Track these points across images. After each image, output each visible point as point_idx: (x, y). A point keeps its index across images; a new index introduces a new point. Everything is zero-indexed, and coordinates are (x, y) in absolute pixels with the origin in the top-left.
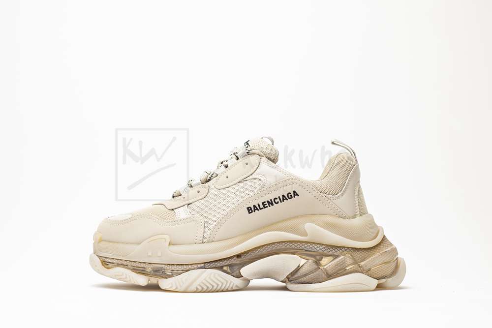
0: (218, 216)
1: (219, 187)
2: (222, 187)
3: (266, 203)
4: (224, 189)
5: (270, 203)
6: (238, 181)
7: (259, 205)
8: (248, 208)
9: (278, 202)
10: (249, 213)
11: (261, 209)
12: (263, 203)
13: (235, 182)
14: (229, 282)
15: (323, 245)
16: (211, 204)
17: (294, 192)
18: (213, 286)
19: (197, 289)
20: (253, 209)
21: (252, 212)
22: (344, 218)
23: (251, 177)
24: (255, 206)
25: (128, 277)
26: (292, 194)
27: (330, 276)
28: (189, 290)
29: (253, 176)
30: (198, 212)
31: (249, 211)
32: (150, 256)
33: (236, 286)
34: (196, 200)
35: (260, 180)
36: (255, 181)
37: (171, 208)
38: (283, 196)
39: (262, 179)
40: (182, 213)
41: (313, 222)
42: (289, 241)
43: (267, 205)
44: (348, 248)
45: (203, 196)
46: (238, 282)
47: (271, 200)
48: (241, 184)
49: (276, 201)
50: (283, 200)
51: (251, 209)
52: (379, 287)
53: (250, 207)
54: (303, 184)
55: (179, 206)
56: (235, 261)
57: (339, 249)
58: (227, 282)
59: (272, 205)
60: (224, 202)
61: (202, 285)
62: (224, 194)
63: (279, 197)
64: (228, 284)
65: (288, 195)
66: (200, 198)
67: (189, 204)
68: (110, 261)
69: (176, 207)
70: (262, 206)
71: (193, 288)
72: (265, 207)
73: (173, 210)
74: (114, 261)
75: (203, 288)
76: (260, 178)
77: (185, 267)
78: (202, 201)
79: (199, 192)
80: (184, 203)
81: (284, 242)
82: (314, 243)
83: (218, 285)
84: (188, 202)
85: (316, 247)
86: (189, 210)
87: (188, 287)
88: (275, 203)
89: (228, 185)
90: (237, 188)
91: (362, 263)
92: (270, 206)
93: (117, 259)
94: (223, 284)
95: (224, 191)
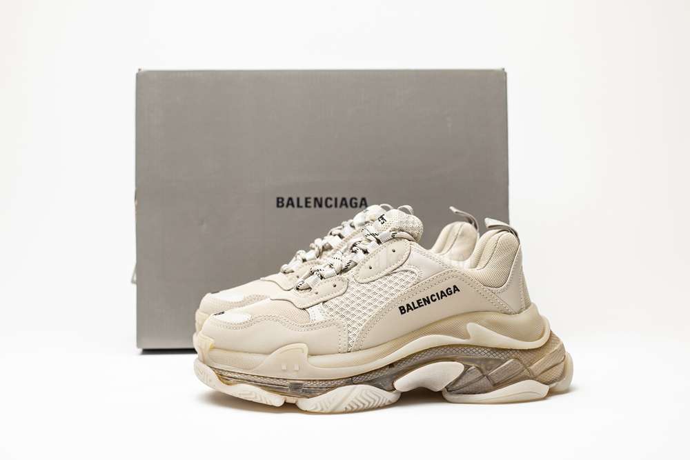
0: (365, 317)
1: (361, 281)
2: (365, 281)
3: (422, 301)
4: (368, 283)
5: (427, 301)
6: (385, 273)
7: (413, 303)
8: (400, 308)
9: (436, 300)
10: (402, 313)
11: (415, 308)
12: (418, 301)
13: (381, 275)
14: (382, 398)
15: (487, 348)
16: (353, 302)
17: (455, 287)
18: (364, 404)
19: (346, 408)
20: (406, 308)
21: (405, 312)
22: (510, 314)
23: (401, 268)
24: (408, 305)
25: (258, 396)
26: (452, 289)
27: (497, 386)
28: (337, 410)
29: (404, 267)
30: (337, 313)
31: (401, 311)
32: (284, 371)
33: (389, 401)
34: (333, 296)
35: (412, 272)
36: (406, 273)
37: (302, 307)
38: (442, 292)
39: (415, 271)
40: (317, 314)
41: (475, 321)
42: (449, 346)
43: (423, 303)
44: (516, 350)
45: (342, 292)
46: (391, 397)
47: (427, 297)
48: (390, 278)
49: (434, 298)
50: (442, 296)
51: (404, 309)
52: (551, 393)
53: (403, 307)
54: (463, 277)
55: (312, 304)
56: (387, 372)
57: (506, 352)
58: (379, 398)
59: (429, 303)
60: (370, 301)
61: (351, 404)
62: (369, 290)
63: (437, 294)
64: (381, 401)
65: (447, 291)
66: (338, 293)
67: (324, 302)
68: (230, 375)
69: (309, 305)
70: (416, 305)
71: (342, 408)
72: (420, 306)
73: (304, 309)
74: (236, 376)
75: (352, 408)
76: (412, 270)
77: (329, 383)
78: (342, 298)
79: (335, 286)
80: (318, 301)
81: (443, 346)
82: (477, 346)
83: (369, 403)
84: (323, 299)
85: (480, 351)
86: (326, 310)
87: (336, 407)
88: (433, 301)
89: (373, 278)
90: (384, 282)
91: (532, 368)
92: (426, 304)
93: (239, 373)
94: (375, 401)
95: (368, 287)
